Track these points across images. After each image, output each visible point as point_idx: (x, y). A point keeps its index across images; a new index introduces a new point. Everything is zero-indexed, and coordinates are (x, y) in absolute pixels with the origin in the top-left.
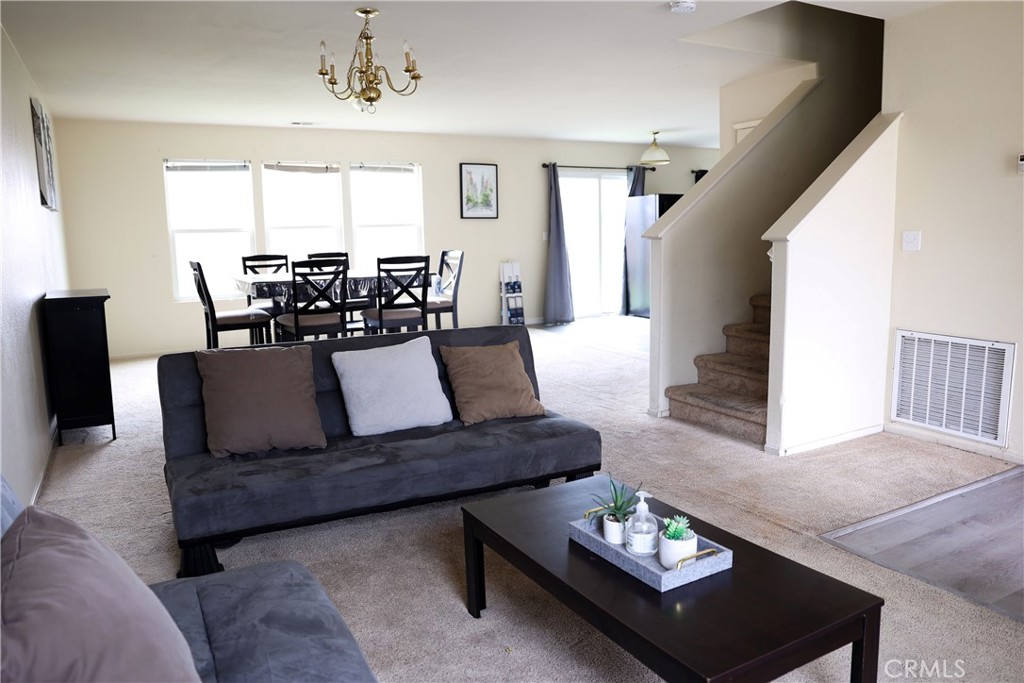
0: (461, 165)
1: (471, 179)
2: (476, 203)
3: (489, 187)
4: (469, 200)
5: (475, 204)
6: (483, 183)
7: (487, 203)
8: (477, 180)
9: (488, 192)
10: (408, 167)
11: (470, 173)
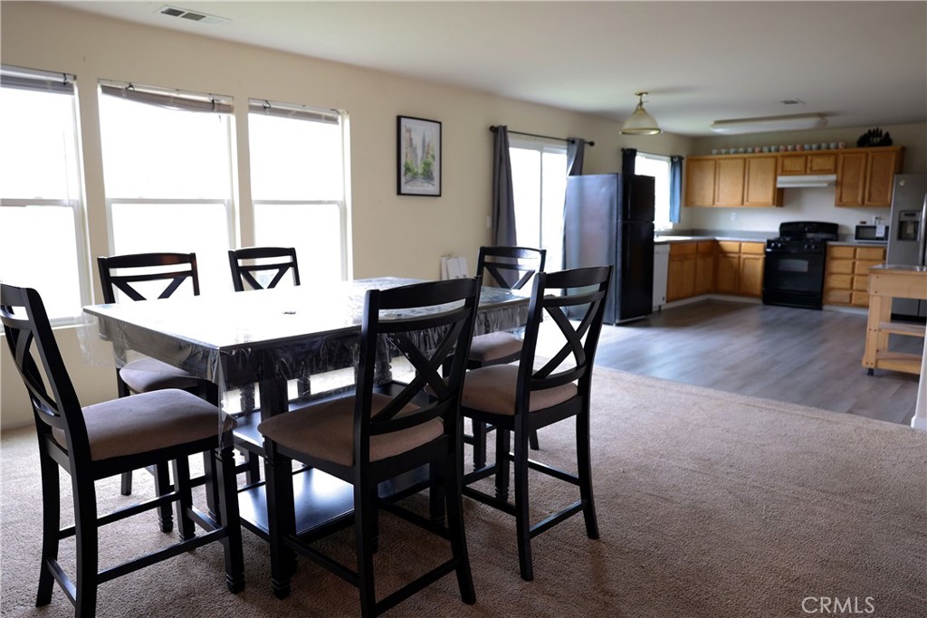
0: (399, 118)
1: (411, 139)
2: (416, 174)
3: (431, 153)
4: (408, 169)
5: (415, 176)
6: (424, 146)
7: (428, 176)
8: (417, 141)
9: (430, 160)
10: (330, 115)
11: (409, 131)
